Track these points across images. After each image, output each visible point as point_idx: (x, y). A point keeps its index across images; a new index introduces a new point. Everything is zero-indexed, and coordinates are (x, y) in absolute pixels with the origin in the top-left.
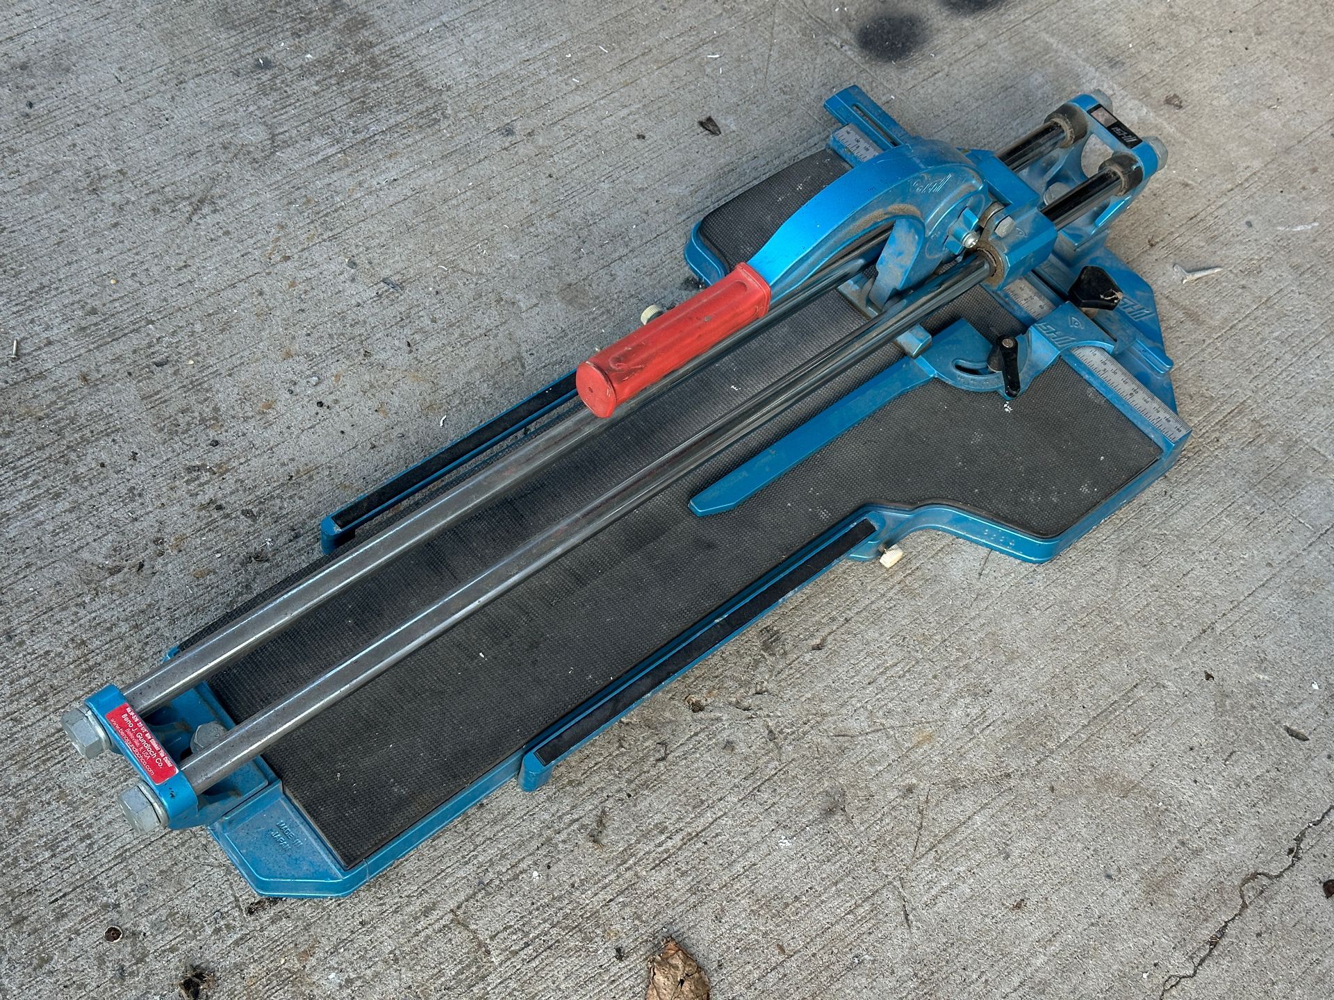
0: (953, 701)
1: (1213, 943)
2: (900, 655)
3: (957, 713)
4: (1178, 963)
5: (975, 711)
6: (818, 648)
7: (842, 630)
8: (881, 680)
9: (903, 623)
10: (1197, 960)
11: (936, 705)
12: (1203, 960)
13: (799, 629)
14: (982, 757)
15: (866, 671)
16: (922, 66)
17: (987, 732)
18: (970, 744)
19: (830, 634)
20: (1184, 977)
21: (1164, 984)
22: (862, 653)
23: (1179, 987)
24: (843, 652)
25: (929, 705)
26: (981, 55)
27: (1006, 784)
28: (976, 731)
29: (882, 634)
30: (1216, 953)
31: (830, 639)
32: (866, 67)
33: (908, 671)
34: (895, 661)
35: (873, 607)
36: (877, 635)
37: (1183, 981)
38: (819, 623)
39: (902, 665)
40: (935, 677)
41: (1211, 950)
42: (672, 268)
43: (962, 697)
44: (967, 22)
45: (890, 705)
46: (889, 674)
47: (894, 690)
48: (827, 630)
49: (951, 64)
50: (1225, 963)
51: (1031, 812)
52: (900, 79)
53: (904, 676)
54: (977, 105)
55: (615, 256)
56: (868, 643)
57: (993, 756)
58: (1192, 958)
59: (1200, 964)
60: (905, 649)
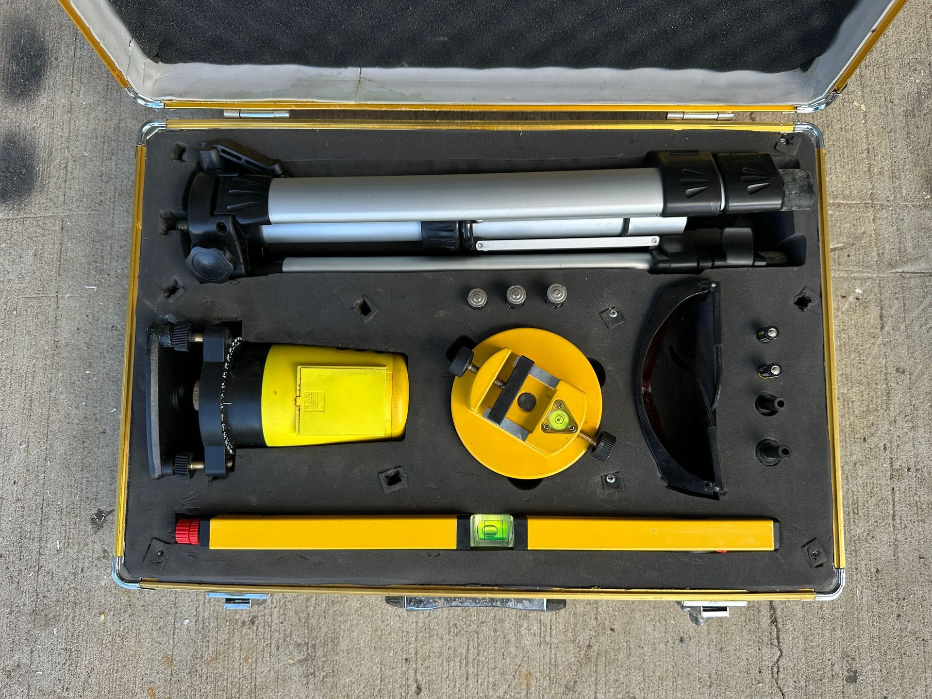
0: (519, 636)
1: (774, 621)
2: (464, 640)
3: (527, 641)
4: (769, 655)
5: (535, 628)
6: (419, 689)
7: (420, 662)
8: (471, 670)
9: (445, 616)
10: (776, 642)
11: (513, 650)
12: (778, 638)
13: (397, 691)
14: (566, 652)
15: (458, 673)
16: (53, 172)
17: (554, 633)
18: (553, 652)
19: (416, 673)
20: (778, 660)
21: (773, 676)
22: (444, 665)
23: (781, 669)
24: (434, 677)
25: (509, 654)
26: (78, 117)
27: (593, 654)
28: (548, 639)
29: (442, 639)
30: (780, 626)
31: (419, 677)
32: (22, 215)
33: (478, 645)
34: (465, 647)
35: (420, 625)
36: (440, 642)
37: (780, 663)
38: (404, 673)
39: (471, 646)
40: (495, 631)
41: (776, 627)
42: (75, 524)
43: (521, 626)
44: (43, 100)
45: (491, 679)
46: (470, 660)
47: (483, 667)
48: (412, 673)
49: (68, 147)
50: (789, 627)
51: (621, 656)
52: (51, 200)
53: (479, 651)
54: (114, 163)
55: (35, 555)
56: (441, 654)
57: (571, 644)
58: (772, 644)
59: (779, 642)
60: (463, 632)
